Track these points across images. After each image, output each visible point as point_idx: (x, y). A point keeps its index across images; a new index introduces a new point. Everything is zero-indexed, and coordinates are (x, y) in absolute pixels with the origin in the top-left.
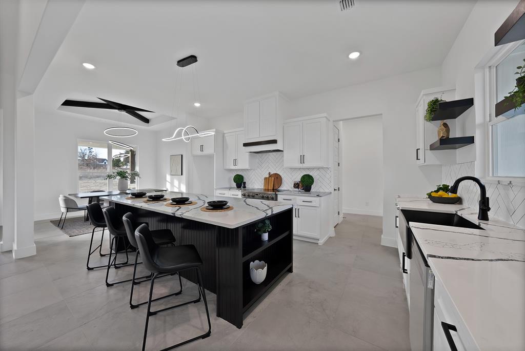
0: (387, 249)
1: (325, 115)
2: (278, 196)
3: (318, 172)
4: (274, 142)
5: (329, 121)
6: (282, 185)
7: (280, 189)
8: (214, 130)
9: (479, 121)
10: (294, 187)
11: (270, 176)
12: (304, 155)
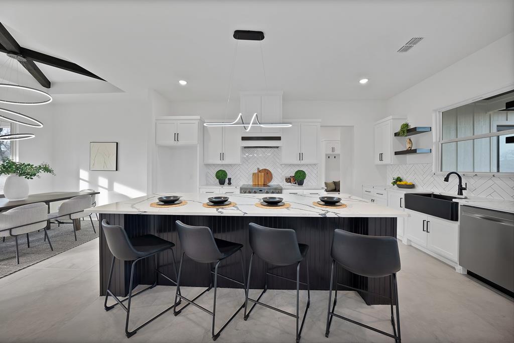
1: (320, 120)
3: (307, 168)
6: (273, 180)
8: (198, 117)
9: (434, 140)
10: (286, 181)
11: (258, 172)
12: (302, 153)
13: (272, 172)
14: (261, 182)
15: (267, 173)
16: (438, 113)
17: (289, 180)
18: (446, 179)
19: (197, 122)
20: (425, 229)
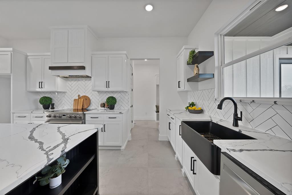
0: (163, 142)
1: (125, 52)
2: (86, 115)
3: (120, 94)
4: (83, 68)
5: (128, 58)
6: (91, 105)
7: (89, 108)
8: (11, 49)
9: (216, 64)
10: (101, 106)
11: (79, 98)
12: (109, 82)
13: (91, 98)
14: (80, 107)
15: (86, 99)
16: (220, 36)
17: (103, 105)
18: (220, 107)
19: (10, 53)
20: (192, 169)
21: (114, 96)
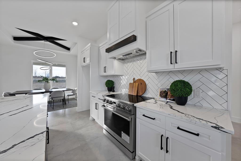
6: (147, 92)
7: (144, 96)
10: (160, 95)
11: (134, 82)
12: (176, 51)
13: (147, 83)
17: (164, 94)
21: (186, 80)
